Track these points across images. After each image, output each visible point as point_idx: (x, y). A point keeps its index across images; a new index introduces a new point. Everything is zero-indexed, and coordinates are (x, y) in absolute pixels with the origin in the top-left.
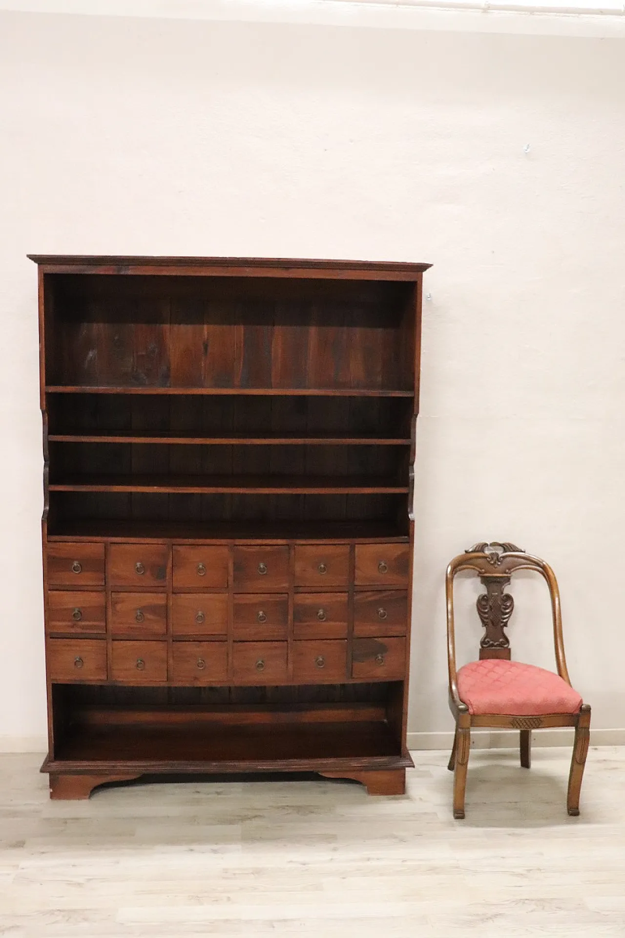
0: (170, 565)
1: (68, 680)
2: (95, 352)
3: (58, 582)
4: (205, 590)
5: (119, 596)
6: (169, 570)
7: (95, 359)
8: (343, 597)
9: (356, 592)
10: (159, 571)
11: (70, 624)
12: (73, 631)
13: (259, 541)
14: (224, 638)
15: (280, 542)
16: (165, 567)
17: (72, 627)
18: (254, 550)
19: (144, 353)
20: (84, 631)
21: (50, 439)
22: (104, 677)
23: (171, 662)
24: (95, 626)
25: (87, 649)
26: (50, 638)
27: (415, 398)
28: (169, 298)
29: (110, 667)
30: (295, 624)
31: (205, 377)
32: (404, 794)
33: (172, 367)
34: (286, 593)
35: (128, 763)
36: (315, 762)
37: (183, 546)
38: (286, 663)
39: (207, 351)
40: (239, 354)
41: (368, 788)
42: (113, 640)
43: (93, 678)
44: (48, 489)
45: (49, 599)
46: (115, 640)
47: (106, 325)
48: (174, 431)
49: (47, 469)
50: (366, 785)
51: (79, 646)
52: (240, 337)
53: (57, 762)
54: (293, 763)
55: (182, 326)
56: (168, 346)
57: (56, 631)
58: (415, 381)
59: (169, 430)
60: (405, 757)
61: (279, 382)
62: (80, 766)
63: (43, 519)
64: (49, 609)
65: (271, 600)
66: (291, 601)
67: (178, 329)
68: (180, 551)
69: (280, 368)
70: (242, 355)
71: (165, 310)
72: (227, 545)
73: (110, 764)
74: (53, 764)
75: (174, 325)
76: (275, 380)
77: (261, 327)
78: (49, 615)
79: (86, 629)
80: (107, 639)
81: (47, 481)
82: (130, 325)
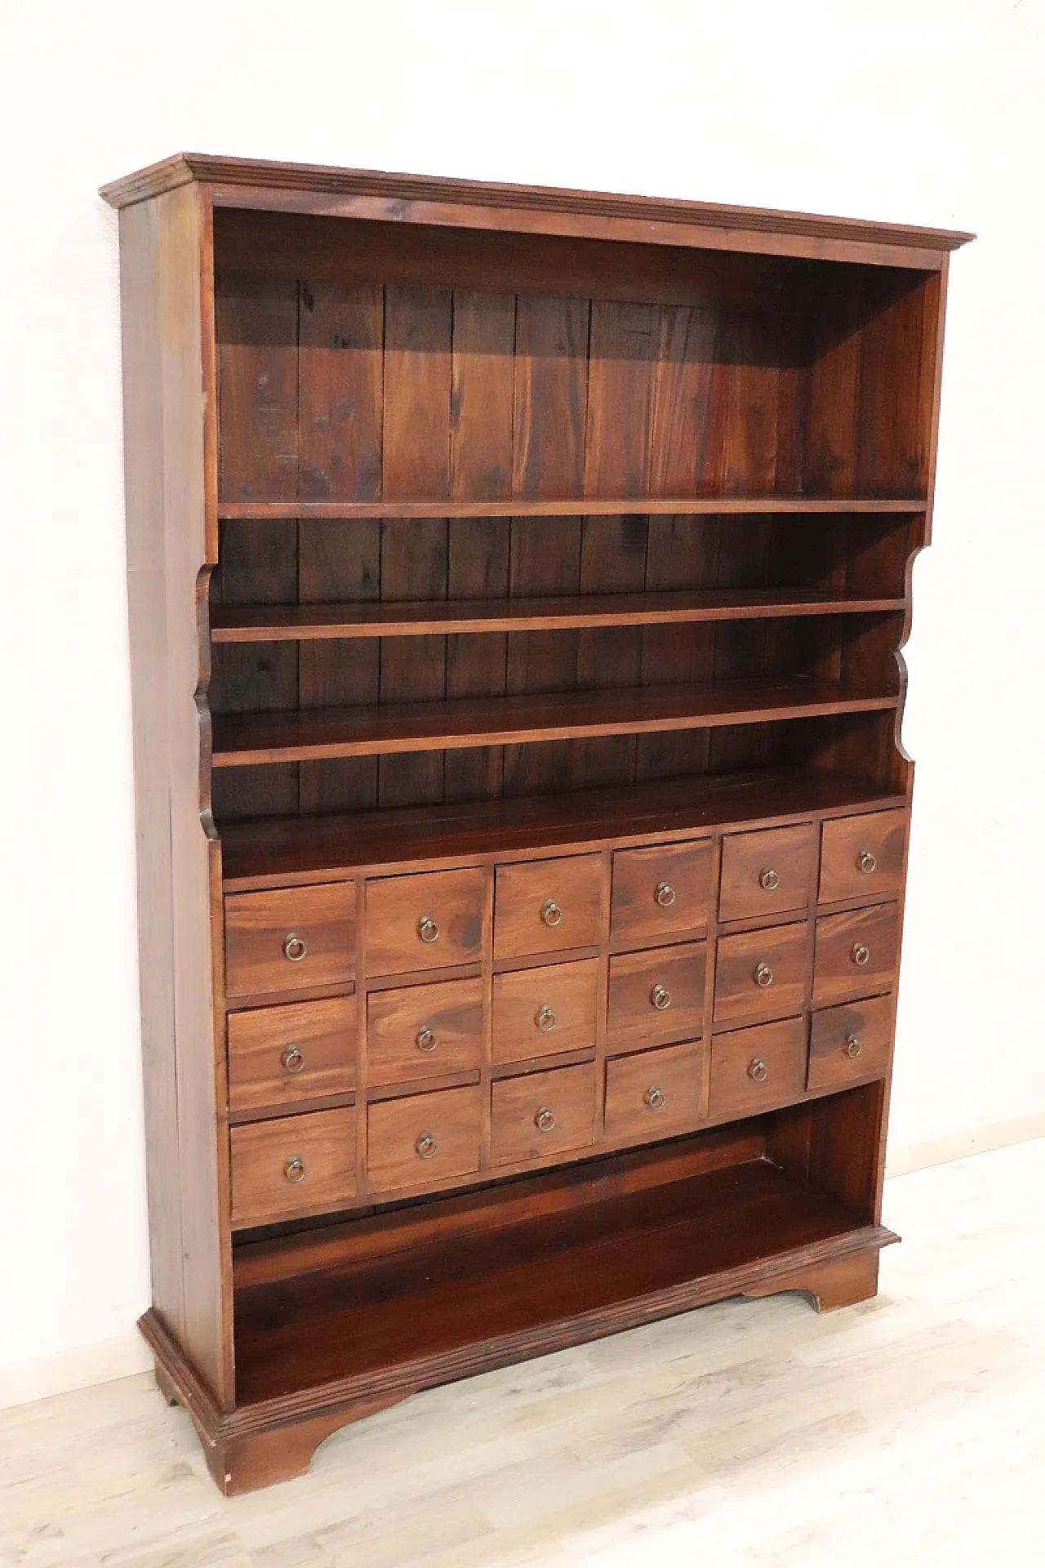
0: (489, 912)
1: (270, 1216)
3: (253, 990)
4: (557, 957)
5: (384, 1000)
6: (486, 924)
8: (796, 932)
9: (821, 917)
10: (467, 931)
12: (282, 1099)
13: (658, 837)
14: (587, 1054)
15: (696, 832)
16: (479, 918)
17: (282, 1089)
18: (649, 856)
19: (325, 419)
20: (311, 1095)
21: (213, 639)
22: (351, 1193)
23: (488, 1127)
24: (333, 1078)
25: (314, 1133)
26: (230, 1126)
27: (927, 515)
28: (381, 286)
29: (363, 1165)
30: (717, 1000)
31: (453, 475)
32: (876, 1294)
33: (386, 452)
34: (705, 939)
35: (396, 1369)
36: (741, 1273)
37: (515, 866)
38: (699, 1084)
39: (457, 415)
40: (523, 422)
41: (821, 1300)
42: (369, 1103)
43: (326, 1198)
44: (211, 764)
45: (226, 1033)
46: (374, 1102)
47: (240, 347)
48: (389, 601)
49: (208, 714)
50: (818, 1295)
51: (296, 1131)
52: (525, 383)
53: (243, 1409)
54: (703, 1285)
55: (407, 355)
56: (378, 402)
57: (244, 1107)
58: (930, 478)
59: (380, 601)
60: (879, 1225)
61: (596, 483)
62: (298, 1406)
63: (211, 840)
64: (227, 1057)
65: (678, 957)
66: (711, 954)
67: (401, 362)
68: (510, 877)
69: (598, 454)
70: (528, 424)
71: (372, 315)
72: (600, 852)
73: (361, 1383)
74: (234, 1417)
75: (391, 352)
76: (589, 480)
77: (564, 360)
78: (228, 1071)
79: (313, 1089)
80: (354, 1105)
81: (209, 745)
82: (294, 349)
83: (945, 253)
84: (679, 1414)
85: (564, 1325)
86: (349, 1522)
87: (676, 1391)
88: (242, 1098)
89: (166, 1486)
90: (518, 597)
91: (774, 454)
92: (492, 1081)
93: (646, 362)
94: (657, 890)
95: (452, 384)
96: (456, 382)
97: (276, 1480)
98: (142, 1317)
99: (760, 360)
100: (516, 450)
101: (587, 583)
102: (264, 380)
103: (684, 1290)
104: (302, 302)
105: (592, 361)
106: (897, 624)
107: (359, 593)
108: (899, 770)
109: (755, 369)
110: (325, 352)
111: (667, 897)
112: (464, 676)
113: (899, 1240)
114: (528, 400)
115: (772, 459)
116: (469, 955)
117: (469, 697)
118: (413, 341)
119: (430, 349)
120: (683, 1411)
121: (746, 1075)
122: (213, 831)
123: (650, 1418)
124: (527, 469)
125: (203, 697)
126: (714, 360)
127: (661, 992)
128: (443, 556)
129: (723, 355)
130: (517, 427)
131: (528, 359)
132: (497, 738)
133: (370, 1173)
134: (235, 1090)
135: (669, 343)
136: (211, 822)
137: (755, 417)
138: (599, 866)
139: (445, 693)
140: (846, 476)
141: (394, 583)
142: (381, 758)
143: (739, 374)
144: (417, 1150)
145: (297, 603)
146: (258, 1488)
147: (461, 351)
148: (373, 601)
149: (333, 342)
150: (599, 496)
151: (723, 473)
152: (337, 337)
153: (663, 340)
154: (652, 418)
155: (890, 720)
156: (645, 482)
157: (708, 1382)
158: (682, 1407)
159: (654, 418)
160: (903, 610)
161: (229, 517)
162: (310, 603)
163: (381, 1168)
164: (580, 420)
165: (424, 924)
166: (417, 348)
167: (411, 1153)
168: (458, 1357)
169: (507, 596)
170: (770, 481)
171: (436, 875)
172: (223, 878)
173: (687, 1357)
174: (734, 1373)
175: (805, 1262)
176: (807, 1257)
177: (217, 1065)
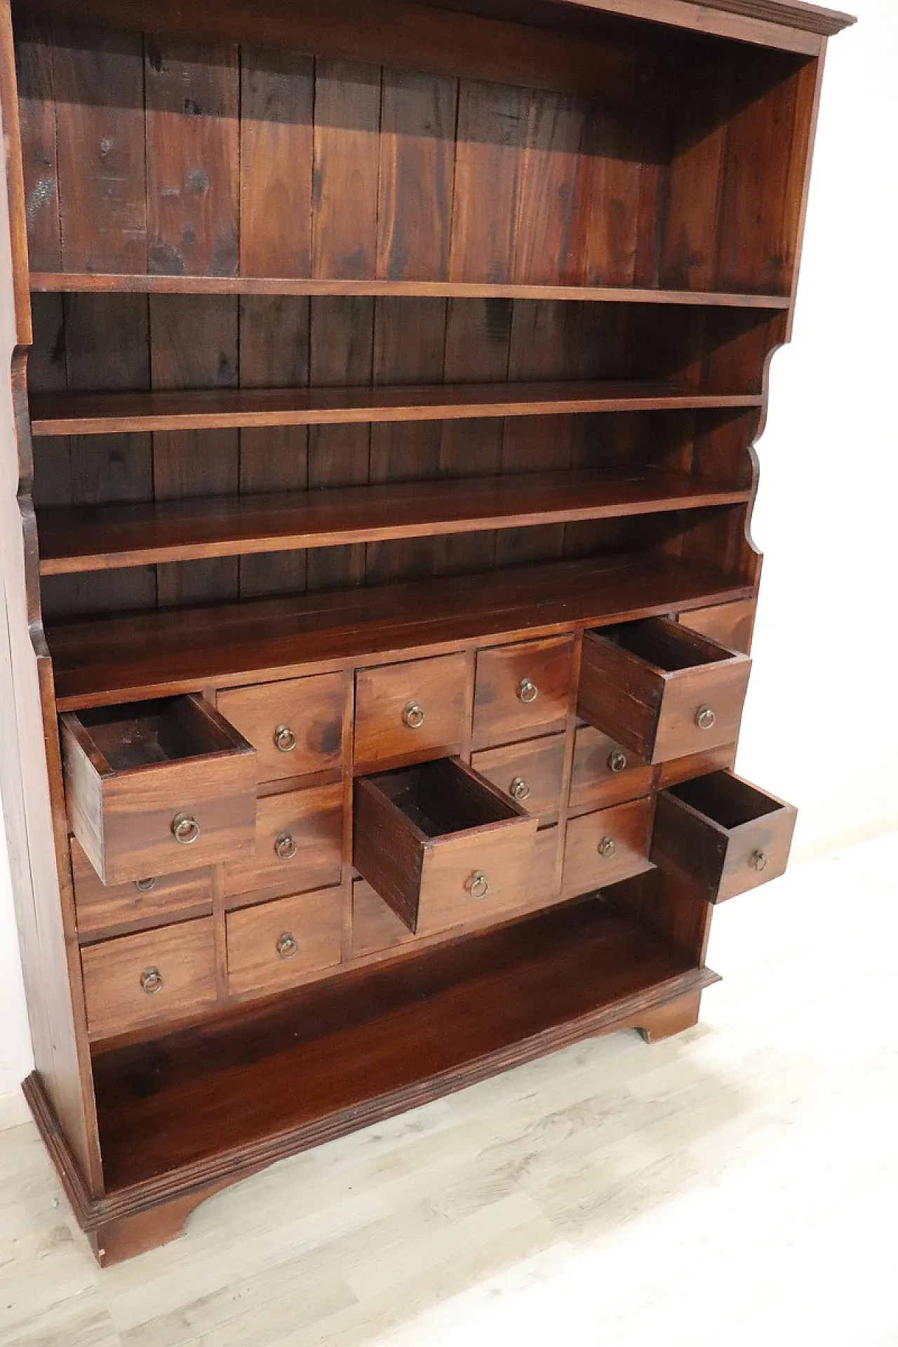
0: (350, 716)
1: (129, 1025)
2: (53, 181)
7: (53, 201)
10: (326, 738)
11: (126, 901)
12: (135, 916)
15: (559, 627)
16: (339, 724)
17: (133, 907)
18: (513, 653)
19: (177, 192)
20: (164, 909)
21: (36, 433)
22: (211, 996)
23: (349, 923)
24: (188, 891)
25: (171, 945)
26: (80, 946)
27: (790, 312)
28: (236, 45)
29: (222, 969)
30: (573, 786)
31: (315, 257)
32: (697, 1022)
33: (244, 230)
34: (563, 731)
35: (263, 1142)
36: (584, 1022)
37: (377, 670)
38: (553, 865)
39: (320, 191)
40: (388, 204)
41: (651, 1034)
42: (226, 912)
43: (186, 1003)
44: (39, 573)
45: (70, 855)
46: (234, 910)
47: (79, 107)
48: (247, 388)
49: (33, 515)
50: (649, 1030)
51: (152, 944)
52: (390, 165)
53: (112, 1194)
54: (549, 1036)
55: (266, 124)
56: (234, 176)
57: (95, 927)
58: (794, 274)
59: (238, 387)
60: (704, 967)
61: (461, 270)
62: (168, 1186)
63: (41, 657)
64: (73, 880)
65: (538, 750)
66: (569, 744)
67: (258, 133)
68: (371, 681)
69: (464, 240)
70: (393, 203)
71: (226, 77)
72: (464, 651)
73: (229, 1158)
74: (104, 1204)
75: (247, 121)
76: (454, 266)
77: (431, 141)
78: (74, 893)
79: (167, 903)
80: (212, 914)
81: (35, 550)
82: (140, 112)
83: (824, 37)
84: (528, 1159)
85: (424, 1085)
86: (218, 1294)
87: (524, 1133)
88: (90, 919)
89: (45, 1253)
90: (381, 385)
91: (633, 248)
92: (354, 880)
93: (513, 149)
94: (520, 686)
95: (314, 161)
96: (318, 157)
97: (150, 1246)
98: (26, 1079)
99: (623, 154)
100: (381, 233)
101: (451, 372)
102: (107, 144)
103: (532, 1043)
104: (147, 59)
105: (460, 144)
106: (752, 420)
107: (216, 380)
108: (748, 562)
109: (619, 163)
110: (176, 118)
111: (530, 693)
112: (326, 466)
113: (721, 979)
114: (394, 181)
115: (631, 255)
116: (329, 761)
117: (331, 487)
118: (271, 110)
119: (291, 120)
120: (532, 1155)
121: (597, 852)
122: (44, 646)
123: (501, 1164)
124: (391, 253)
125: (27, 497)
126: (580, 150)
127: (522, 784)
128: (304, 342)
129: (587, 145)
130: (382, 211)
131: (394, 137)
132: (356, 536)
133: (231, 976)
134: (83, 912)
135: (536, 128)
136: (42, 636)
137: (617, 210)
138: (461, 666)
139: (308, 482)
140: (705, 271)
141: (254, 369)
142: (242, 558)
143: (604, 167)
144: (279, 950)
145: (150, 390)
146: (133, 1256)
147: (323, 124)
148: (230, 388)
149: (183, 107)
150: (466, 278)
151: (586, 265)
152: (187, 101)
153: (531, 125)
154: (518, 205)
155: (741, 513)
156: (509, 270)
157: (553, 1122)
158: (531, 1152)
159: (520, 205)
160: (760, 407)
161: (44, 290)
162: (165, 390)
163: (243, 970)
164: (446, 202)
165: (280, 734)
166: (275, 118)
167: (273, 953)
168: (323, 1125)
169: (371, 385)
170: (629, 276)
171: (293, 682)
172: (56, 697)
173: (533, 1095)
174: (576, 1112)
175: (641, 1007)
176: (642, 1002)
177: (62, 888)
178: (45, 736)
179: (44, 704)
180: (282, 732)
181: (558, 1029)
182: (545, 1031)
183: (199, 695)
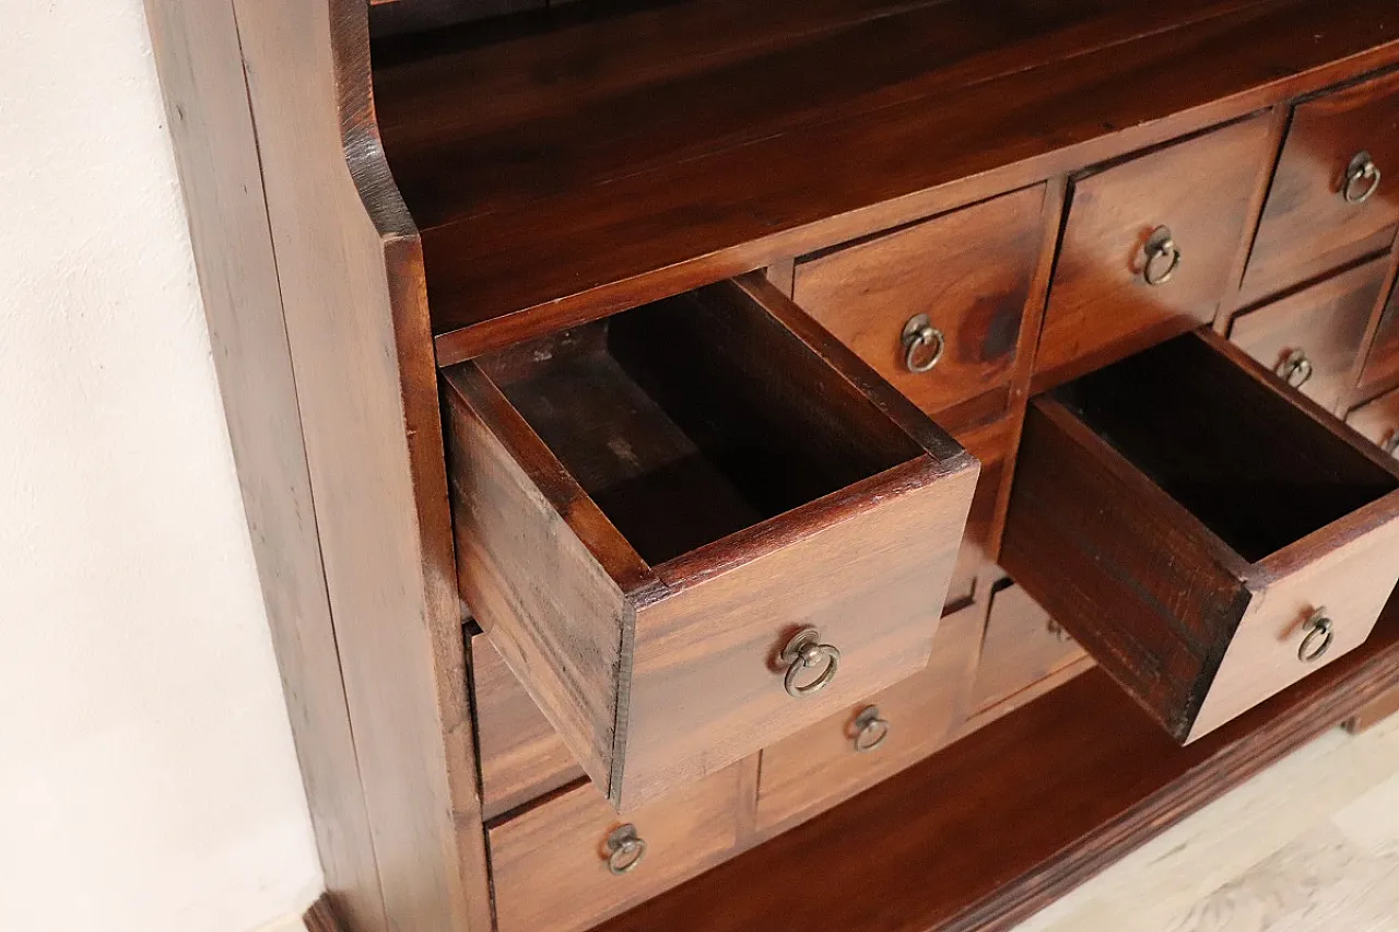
22: (725, 842)
26: (486, 828)
29: (749, 796)
34: (1389, 249)
37: (1116, 169)
41: (1357, 719)
57: (518, 787)
63: (391, 235)
65: (1341, 293)
66: (1390, 273)
68: (1096, 195)
72: (1271, 107)
88: (509, 775)
92: (995, 589)
116: (990, 376)
133: (762, 801)
134: (494, 765)
138: (1255, 141)
144: (850, 738)
163: (783, 786)
165: (913, 337)
171: (950, 219)
172: (434, 331)
173: (1182, 847)
174: (1262, 877)
175: (1368, 691)
176: (1369, 682)
177: (449, 731)
178: (409, 427)
179: (406, 355)
180: (918, 333)
181: (1242, 745)
182: (1222, 752)
183: (757, 277)
